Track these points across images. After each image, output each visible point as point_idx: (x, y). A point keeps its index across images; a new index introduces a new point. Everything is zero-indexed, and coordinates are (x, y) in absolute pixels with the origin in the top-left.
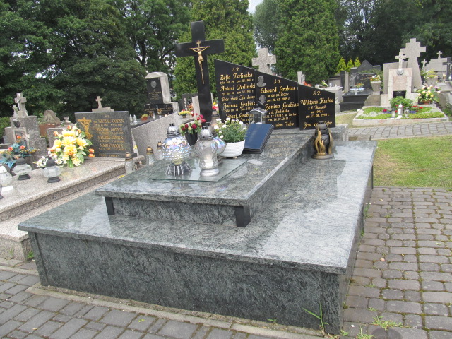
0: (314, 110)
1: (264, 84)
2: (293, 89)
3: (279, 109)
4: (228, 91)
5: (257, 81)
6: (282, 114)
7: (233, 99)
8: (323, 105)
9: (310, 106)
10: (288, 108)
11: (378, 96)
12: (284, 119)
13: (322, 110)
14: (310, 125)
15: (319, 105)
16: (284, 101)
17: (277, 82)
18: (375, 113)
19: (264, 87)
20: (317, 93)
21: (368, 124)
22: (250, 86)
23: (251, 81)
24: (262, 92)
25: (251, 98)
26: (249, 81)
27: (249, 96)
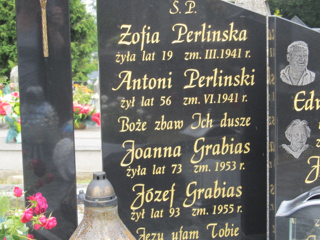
1: (310, 77)
4: (148, 94)
7: (163, 124)
22: (236, 79)
23: (239, 57)
24: (300, 105)
25: (235, 123)
26: (234, 57)
27: (227, 118)
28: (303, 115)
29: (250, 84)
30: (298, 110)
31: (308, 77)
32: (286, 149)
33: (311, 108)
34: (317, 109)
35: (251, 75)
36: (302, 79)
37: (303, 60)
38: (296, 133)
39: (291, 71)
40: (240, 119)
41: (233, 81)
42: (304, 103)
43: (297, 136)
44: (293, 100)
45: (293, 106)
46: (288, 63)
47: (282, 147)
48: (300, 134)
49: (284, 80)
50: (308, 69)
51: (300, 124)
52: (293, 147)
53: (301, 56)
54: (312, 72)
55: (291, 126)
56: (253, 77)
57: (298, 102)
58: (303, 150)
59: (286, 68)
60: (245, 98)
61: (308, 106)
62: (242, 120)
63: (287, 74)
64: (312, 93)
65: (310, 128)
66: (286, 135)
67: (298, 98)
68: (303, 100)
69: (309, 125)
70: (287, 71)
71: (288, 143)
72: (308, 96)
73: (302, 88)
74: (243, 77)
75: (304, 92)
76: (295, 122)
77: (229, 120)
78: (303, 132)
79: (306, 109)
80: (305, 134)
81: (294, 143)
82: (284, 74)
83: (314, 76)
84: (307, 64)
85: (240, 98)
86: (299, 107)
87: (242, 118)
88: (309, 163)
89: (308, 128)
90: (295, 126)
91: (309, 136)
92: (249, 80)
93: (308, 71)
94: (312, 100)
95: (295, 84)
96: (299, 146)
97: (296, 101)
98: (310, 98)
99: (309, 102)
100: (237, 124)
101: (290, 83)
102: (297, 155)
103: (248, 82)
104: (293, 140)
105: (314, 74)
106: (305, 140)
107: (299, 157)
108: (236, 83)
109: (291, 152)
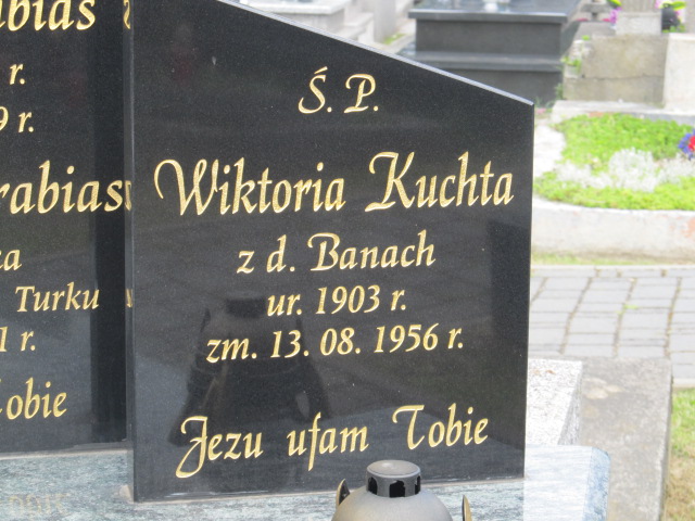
0: (303, 280)
2: (73, 15)
8: (400, 226)
9: (260, 231)
11: (651, 40)
13: (389, 279)
14: (253, 449)
15: (354, 227)
18: (645, 160)
20: (338, 94)
21: (605, 242)
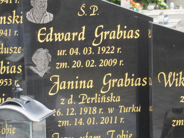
1: (49, 17)
2: (134, 34)
3: (91, 93)
5: (29, 7)
6: (98, 105)
10: (116, 90)
12: (105, 121)
16: (107, 69)
17: (88, 11)
19: (48, 25)
22: (9, 19)
23: (11, 2)
24: (42, 38)
25: (9, 51)
26: (7, 3)
27: (4, 48)
28: (45, 45)
29: (20, 23)
30: (41, 41)
31: (48, 17)
32: (33, 70)
33: (51, 40)
34: (56, 41)
35: (21, 16)
36: (43, 19)
37: (44, 5)
38: (40, 58)
39: (34, 13)
40: (13, 48)
41: (7, 20)
42: (45, 36)
43: (41, 60)
44: (37, 34)
45: (37, 38)
46: (32, 7)
47: (30, 68)
48: (43, 59)
49: (29, 19)
50: (47, 11)
51: (43, 51)
52: (38, 68)
53: (41, 2)
54: (50, 14)
55: (36, 53)
56: (21, 17)
57: (40, 36)
58: (46, 71)
59: (30, 11)
60: (17, 33)
61: (48, 39)
62: (15, 49)
63: (31, 15)
64: (52, 29)
65: (51, 54)
66: (33, 60)
67: (41, 33)
68: (45, 34)
69: (50, 52)
70: (32, 13)
71: (35, 66)
72: (48, 31)
73: (43, 25)
74: (14, 17)
75: (45, 28)
76: (39, 50)
77: (5, 48)
78: (45, 58)
79: (47, 41)
80: (47, 59)
81: (39, 66)
82: (29, 15)
83: (53, 16)
84: (46, 8)
85: (12, 33)
86: (41, 39)
87: (14, 48)
88: (51, 80)
89: (49, 55)
90: (39, 53)
91: (50, 60)
92: (19, 19)
93: (47, 13)
94: (51, 34)
95: (38, 22)
96: (43, 68)
97: (39, 35)
98: (50, 33)
99: (49, 36)
100: (11, 52)
101: (34, 22)
102: (41, 74)
103: (18, 21)
104: (38, 63)
105: (52, 15)
106: (47, 63)
107: (44, 76)
108: (9, 22)
109: (37, 72)
